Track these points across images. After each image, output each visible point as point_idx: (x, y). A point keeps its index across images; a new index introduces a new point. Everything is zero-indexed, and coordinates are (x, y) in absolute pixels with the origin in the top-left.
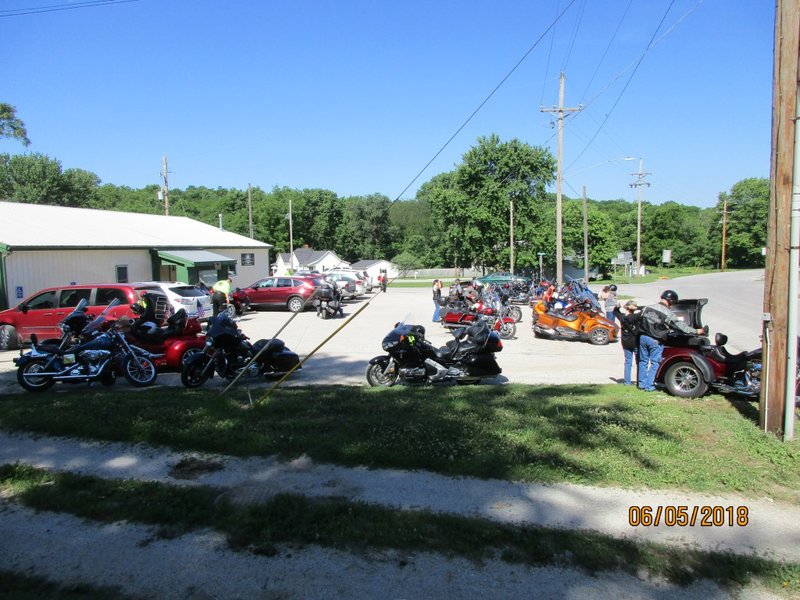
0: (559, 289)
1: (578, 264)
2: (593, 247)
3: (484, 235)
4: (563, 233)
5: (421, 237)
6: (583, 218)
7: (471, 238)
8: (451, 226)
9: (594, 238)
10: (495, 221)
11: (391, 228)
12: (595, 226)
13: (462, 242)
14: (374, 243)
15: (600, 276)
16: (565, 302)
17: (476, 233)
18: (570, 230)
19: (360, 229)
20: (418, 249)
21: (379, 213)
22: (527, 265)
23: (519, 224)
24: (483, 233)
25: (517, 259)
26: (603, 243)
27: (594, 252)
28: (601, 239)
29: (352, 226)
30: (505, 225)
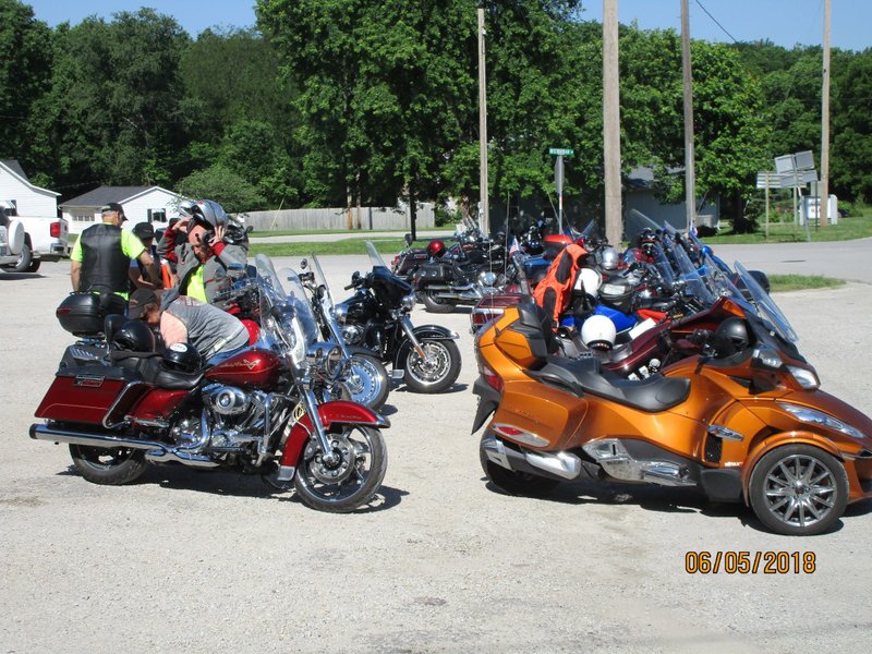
0: (609, 258)
1: (667, 190)
2: (706, 143)
3: (405, 107)
4: (624, 102)
5: (261, 125)
6: (679, 61)
7: (369, 113)
8: (312, 82)
9: (709, 116)
10: (438, 69)
11: (185, 103)
12: (714, 82)
13: (344, 128)
14: (139, 142)
15: (723, 225)
16: (625, 312)
17: (381, 99)
18: (646, 94)
19: (103, 104)
20: (254, 159)
21: (152, 62)
22: (527, 192)
23: (504, 76)
24: (404, 102)
25: (500, 174)
26: (735, 131)
27: (709, 156)
28: (727, 118)
29: (81, 98)
30: (465, 77)
